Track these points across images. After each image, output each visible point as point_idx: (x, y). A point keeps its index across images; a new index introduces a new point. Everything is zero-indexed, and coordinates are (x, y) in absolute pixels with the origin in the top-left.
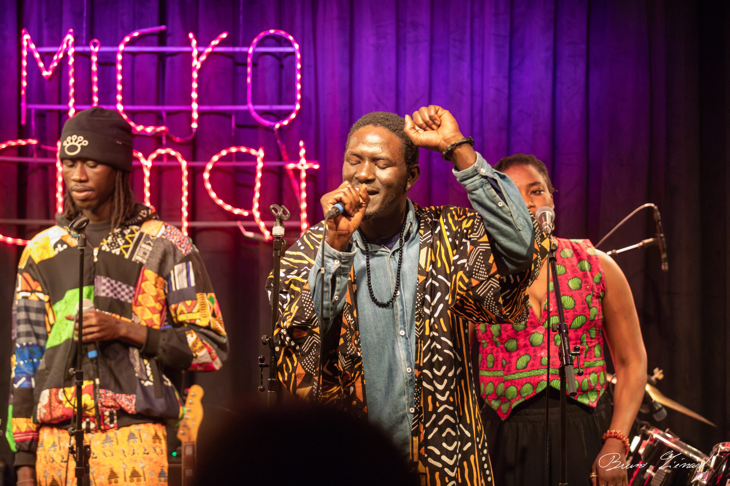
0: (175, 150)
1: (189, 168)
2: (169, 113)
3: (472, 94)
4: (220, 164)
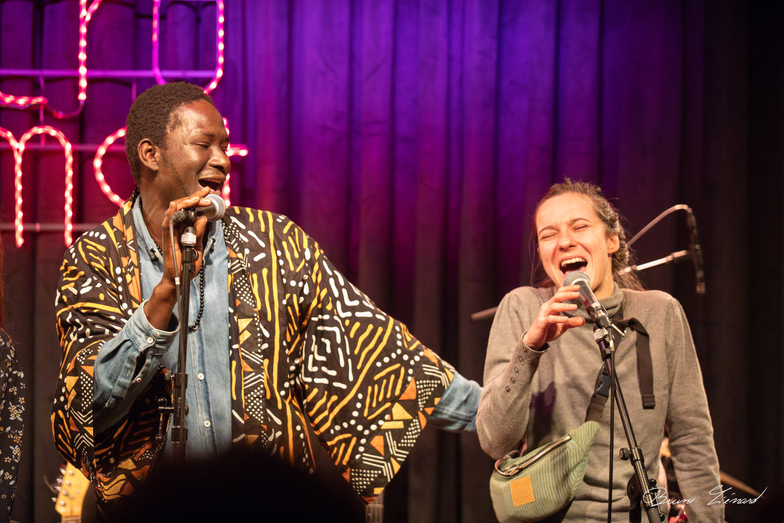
0: (56, 128)
1: (74, 153)
2: (49, 80)
3: (450, 59)
4: (115, 148)
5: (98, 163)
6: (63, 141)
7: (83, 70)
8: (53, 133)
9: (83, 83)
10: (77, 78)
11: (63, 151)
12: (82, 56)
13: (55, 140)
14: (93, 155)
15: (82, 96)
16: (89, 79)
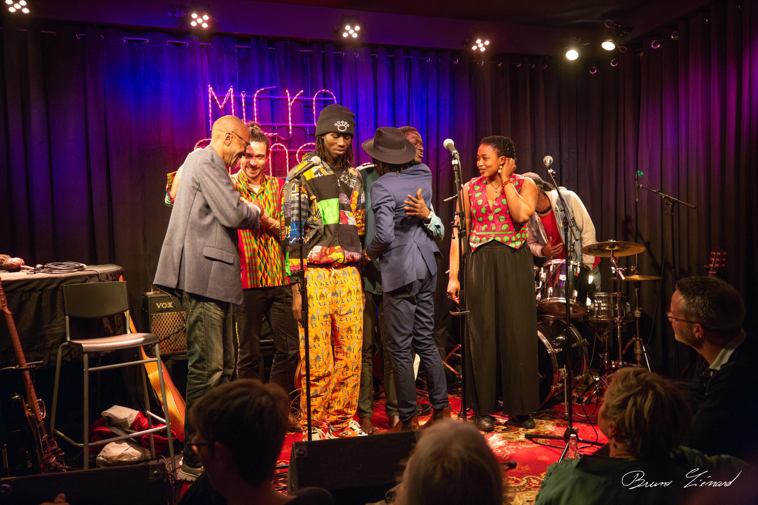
0: (282, 144)
2: (279, 127)
4: (302, 150)
5: (297, 155)
6: (285, 148)
7: (290, 123)
8: (282, 145)
9: (291, 128)
10: (289, 126)
11: (285, 151)
12: (290, 119)
13: (283, 148)
14: (296, 153)
15: (291, 132)
16: (292, 127)
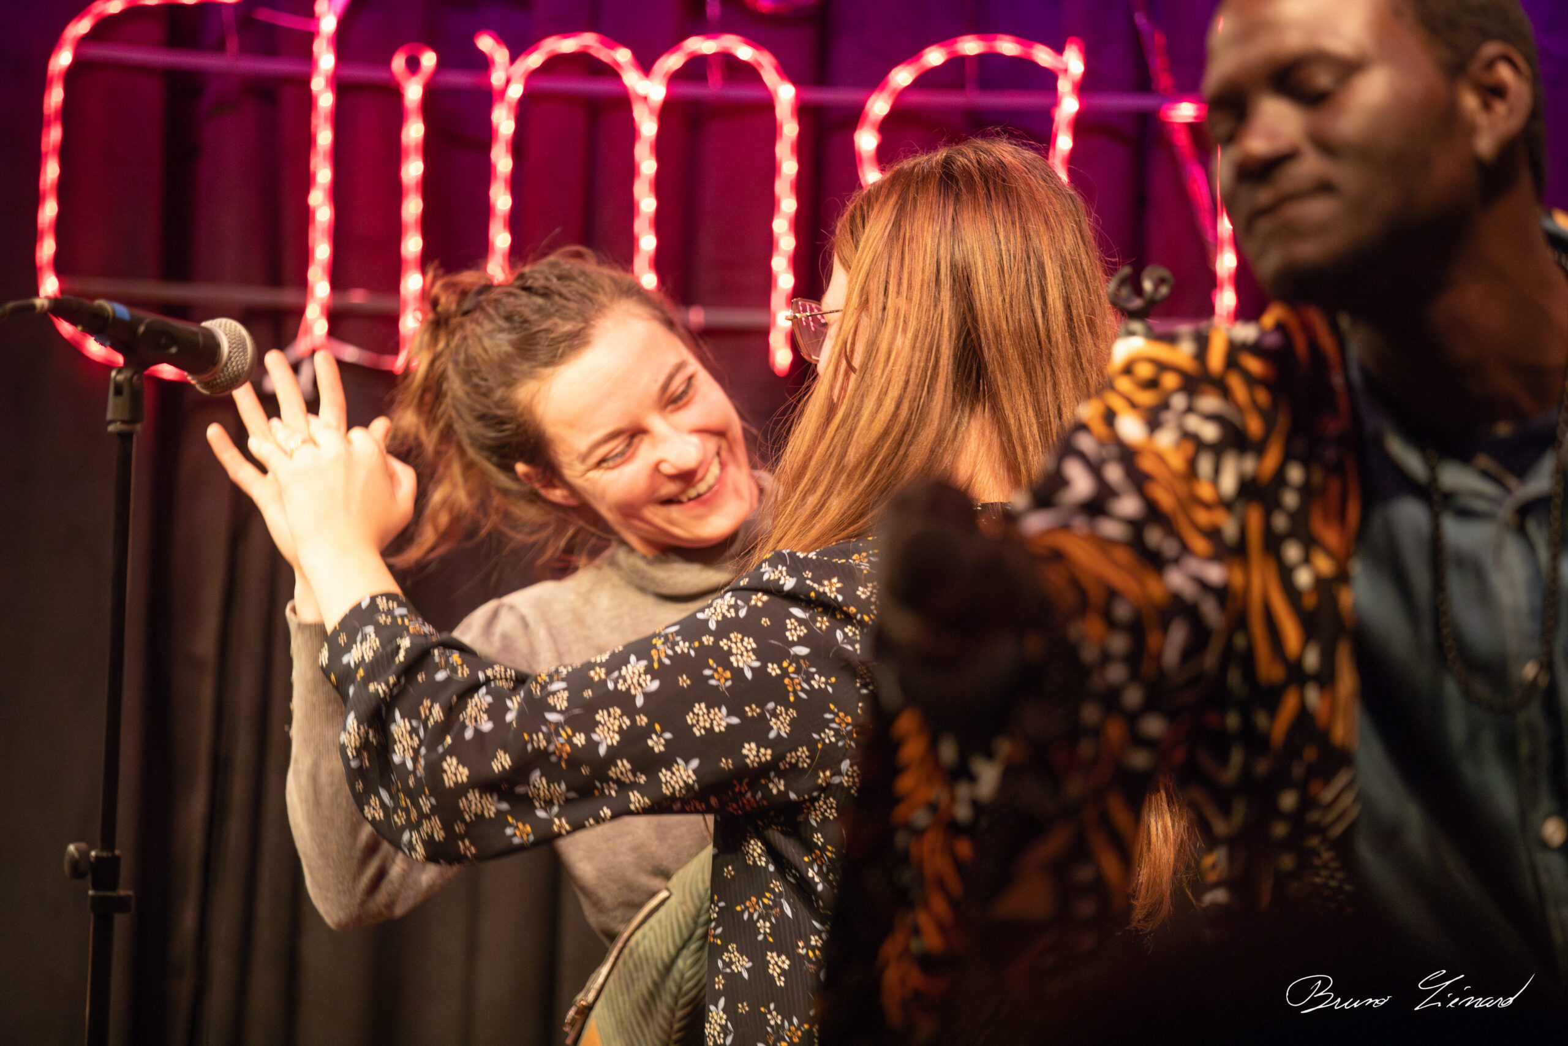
0: (752, 40)
1: (802, 111)
4: (918, 98)
5: (867, 141)
6: (771, 76)
8: (744, 53)
11: (768, 104)
13: (750, 72)
14: (855, 116)
